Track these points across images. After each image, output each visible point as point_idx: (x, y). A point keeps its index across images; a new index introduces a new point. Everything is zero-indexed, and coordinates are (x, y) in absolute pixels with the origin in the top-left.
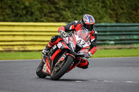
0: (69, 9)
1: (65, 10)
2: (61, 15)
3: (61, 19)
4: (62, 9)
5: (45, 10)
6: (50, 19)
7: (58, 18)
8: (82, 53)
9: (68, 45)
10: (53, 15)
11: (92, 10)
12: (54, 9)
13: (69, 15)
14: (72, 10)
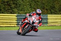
0: (16, 8)
1: (14, 9)
2: (13, 11)
3: (13, 13)
4: (13, 8)
5: (6, 8)
6: (8, 12)
7: (11, 12)
8: (35, 25)
9: (30, 21)
10: (9, 11)
11: (26, 9)
12: (10, 8)
13: (16, 11)
14: (17, 8)
